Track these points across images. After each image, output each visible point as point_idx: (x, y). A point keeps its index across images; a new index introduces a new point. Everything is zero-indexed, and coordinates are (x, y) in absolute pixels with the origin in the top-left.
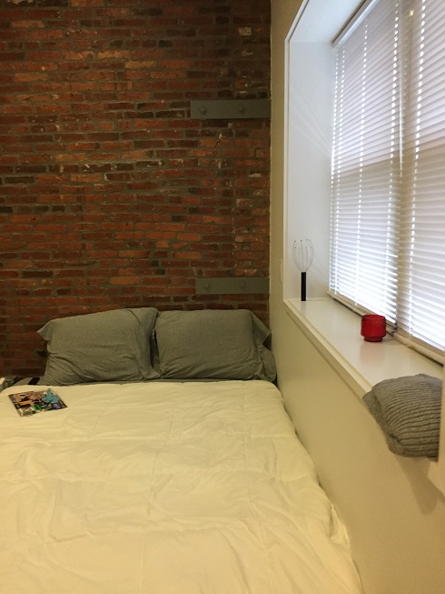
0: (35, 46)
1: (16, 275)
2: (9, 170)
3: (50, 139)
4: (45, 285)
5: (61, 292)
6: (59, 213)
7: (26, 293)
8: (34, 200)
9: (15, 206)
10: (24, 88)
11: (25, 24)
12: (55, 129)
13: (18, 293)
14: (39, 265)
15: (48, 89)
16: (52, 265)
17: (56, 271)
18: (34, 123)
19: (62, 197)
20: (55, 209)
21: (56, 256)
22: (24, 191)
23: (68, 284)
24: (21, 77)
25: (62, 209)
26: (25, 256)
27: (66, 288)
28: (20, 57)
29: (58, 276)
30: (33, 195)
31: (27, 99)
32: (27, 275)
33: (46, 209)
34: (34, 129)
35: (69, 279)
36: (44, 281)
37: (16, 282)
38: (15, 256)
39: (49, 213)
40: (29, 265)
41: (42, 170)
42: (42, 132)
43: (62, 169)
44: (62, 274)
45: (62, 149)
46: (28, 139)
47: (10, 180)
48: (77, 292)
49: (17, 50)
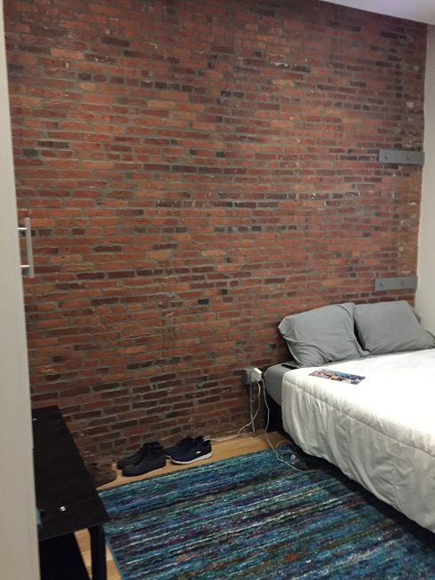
0: (287, 100)
1: (260, 281)
2: (262, 196)
3: (291, 173)
4: (280, 289)
5: (290, 294)
6: (293, 231)
7: (266, 297)
8: (277, 221)
9: (263, 226)
10: (277, 133)
11: (282, 83)
12: (295, 166)
13: (261, 297)
14: (276, 273)
15: (293, 134)
16: (286, 272)
17: (287, 277)
18: (281, 161)
19: (296, 218)
20: (291, 228)
21: (288, 266)
22: (271, 214)
23: (295, 287)
24: (276, 123)
25: (295, 228)
26: (267, 266)
27: (293, 291)
28: (276, 107)
29: (289, 281)
30: (277, 217)
31: (279, 141)
32: (268, 281)
33: (284, 228)
34: (282, 165)
35: (295, 283)
36: (279, 286)
37: (260, 288)
38: (260, 266)
39: (287, 231)
40: (269, 273)
41: (283, 197)
42: (286, 168)
43: (297, 196)
44: (292, 280)
45: (298, 181)
46: (277, 172)
47: (261, 205)
48: (300, 293)
49: (275, 102)
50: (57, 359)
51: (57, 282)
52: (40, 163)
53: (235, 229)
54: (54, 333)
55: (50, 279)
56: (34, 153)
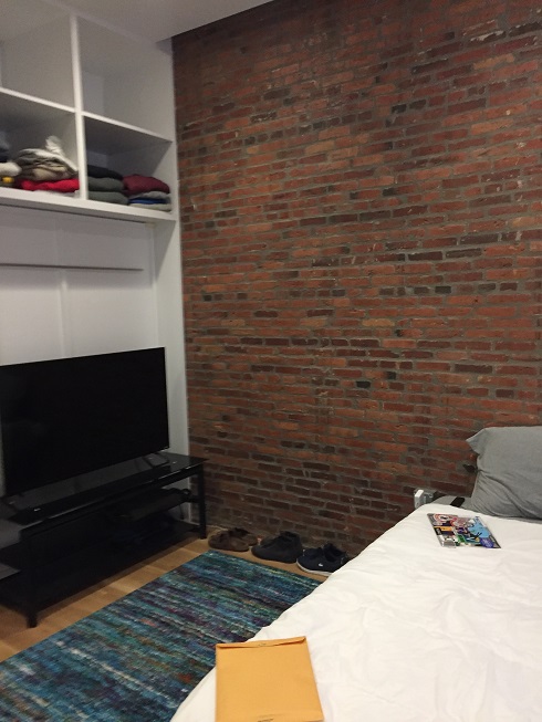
0: (500, 86)
1: (447, 367)
2: (452, 242)
3: (507, 199)
4: (482, 382)
5: (500, 393)
6: (509, 292)
7: (457, 391)
8: (478, 276)
9: (454, 285)
10: (481, 141)
11: (490, 63)
12: (516, 186)
13: (448, 391)
14: (476, 358)
15: (511, 137)
16: (493, 358)
17: (497, 365)
18: (489, 182)
19: (515, 271)
20: (505, 287)
21: (498, 347)
22: (467, 267)
23: (513, 383)
24: (477, 128)
25: (513, 287)
26: (460, 346)
27: (509, 389)
28: (481, 103)
29: (500, 372)
30: (478, 271)
31: (485, 154)
32: (461, 368)
33: (493, 287)
34: (489, 190)
35: (513, 377)
36: (480, 377)
37: (446, 376)
38: (448, 345)
39: (497, 292)
40: (464, 356)
41: (493, 239)
42: (498, 193)
43: (518, 237)
44: (504, 370)
45: (522, 210)
46: (480, 202)
47: (451, 255)
48: (522, 395)
49: (477, 97)
50: (225, 418)
51: (226, 344)
52: (216, 233)
53: (409, 290)
54: (223, 393)
55: (222, 341)
56: (211, 225)
